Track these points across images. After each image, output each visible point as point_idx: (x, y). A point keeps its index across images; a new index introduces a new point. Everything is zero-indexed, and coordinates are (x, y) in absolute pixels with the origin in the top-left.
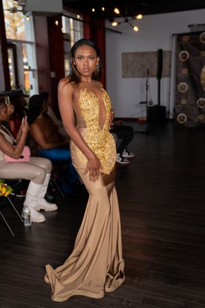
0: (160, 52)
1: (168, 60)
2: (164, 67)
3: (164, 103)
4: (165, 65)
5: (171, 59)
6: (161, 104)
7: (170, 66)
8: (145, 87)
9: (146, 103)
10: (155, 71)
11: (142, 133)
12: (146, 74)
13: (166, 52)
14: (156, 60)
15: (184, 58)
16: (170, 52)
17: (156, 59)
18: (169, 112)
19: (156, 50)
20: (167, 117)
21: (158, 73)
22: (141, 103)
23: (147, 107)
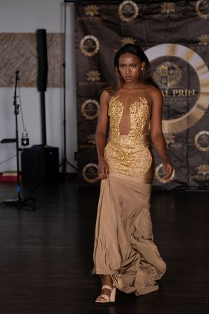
0: (42, 35)
1: (59, 52)
2: (50, 67)
3: (54, 140)
4: (53, 64)
5: (64, 49)
6: (49, 143)
7: (64, 65)
8: (13, 107)
9: (16, 140)
10: (33, 75)
11: (9, 204)
12: (14, 80)
13: (53, 35)
14: (35, 52)
15: (91, 50)
16: (63, 36)
17: (32, 49)
18: (65, 160)
19: (32, 30)
20: (61, 169)
21: (39, 77)
22: (5, 141)
23: (18, 150)
